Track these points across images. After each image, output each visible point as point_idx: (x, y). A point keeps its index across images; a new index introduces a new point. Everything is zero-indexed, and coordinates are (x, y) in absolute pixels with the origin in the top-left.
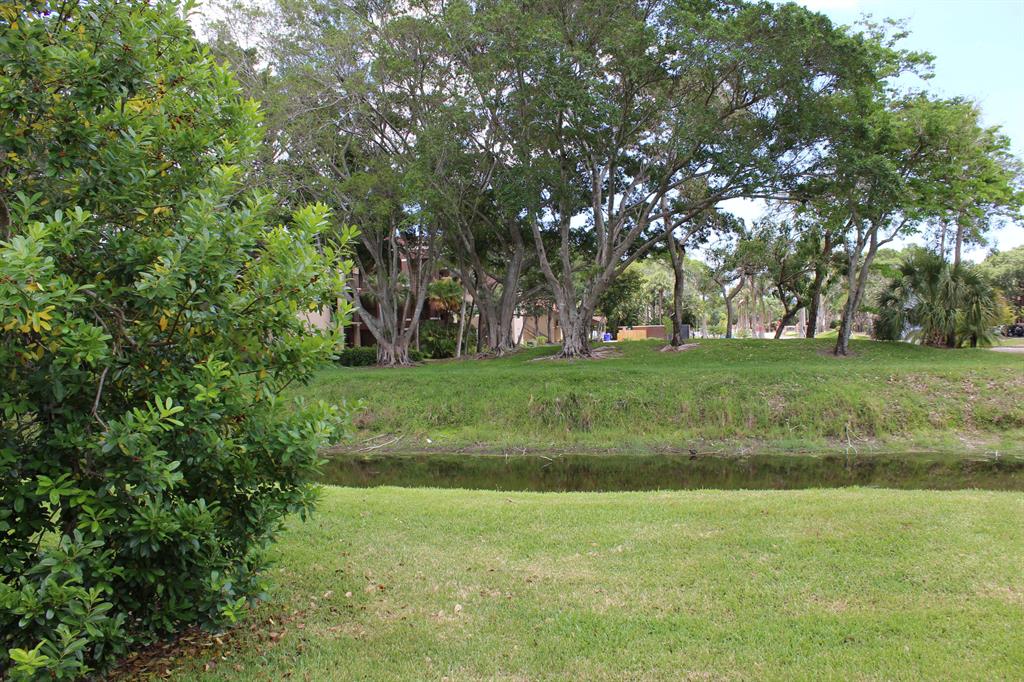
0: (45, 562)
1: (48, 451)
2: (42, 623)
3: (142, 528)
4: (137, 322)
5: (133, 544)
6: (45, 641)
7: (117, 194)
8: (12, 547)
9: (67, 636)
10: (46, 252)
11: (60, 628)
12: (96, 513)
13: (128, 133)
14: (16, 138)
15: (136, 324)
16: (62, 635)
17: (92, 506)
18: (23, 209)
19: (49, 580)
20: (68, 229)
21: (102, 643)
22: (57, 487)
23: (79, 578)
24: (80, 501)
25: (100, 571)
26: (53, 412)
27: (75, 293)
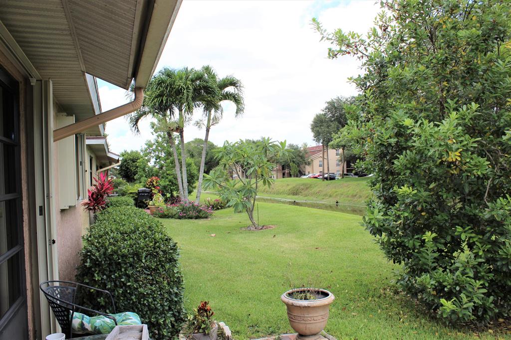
0: (457, 265)
1: (462, 216)
2: (455, 291)
3: (504, 256)
4: (506, 155)
5: (499, 264)
6: (455, 299)
7: (495, 94)
8: (446, 257)
9: (465, 300)
10: (458, 125)
11: (462, 295)
12: (482, 247)
13: (498, 63)
14: (446, 75)
15: (506, 157)
16: (463, 298)
17: (480, 243)
18: (450, 107)
19: (458, 273)
20: (469, 113)
21: (482, 308)
22: (465, 232)
23: (471, 275)
24: (475, 240)
25: (482, 274)
26: (466, 198)
27: (472, 143)
